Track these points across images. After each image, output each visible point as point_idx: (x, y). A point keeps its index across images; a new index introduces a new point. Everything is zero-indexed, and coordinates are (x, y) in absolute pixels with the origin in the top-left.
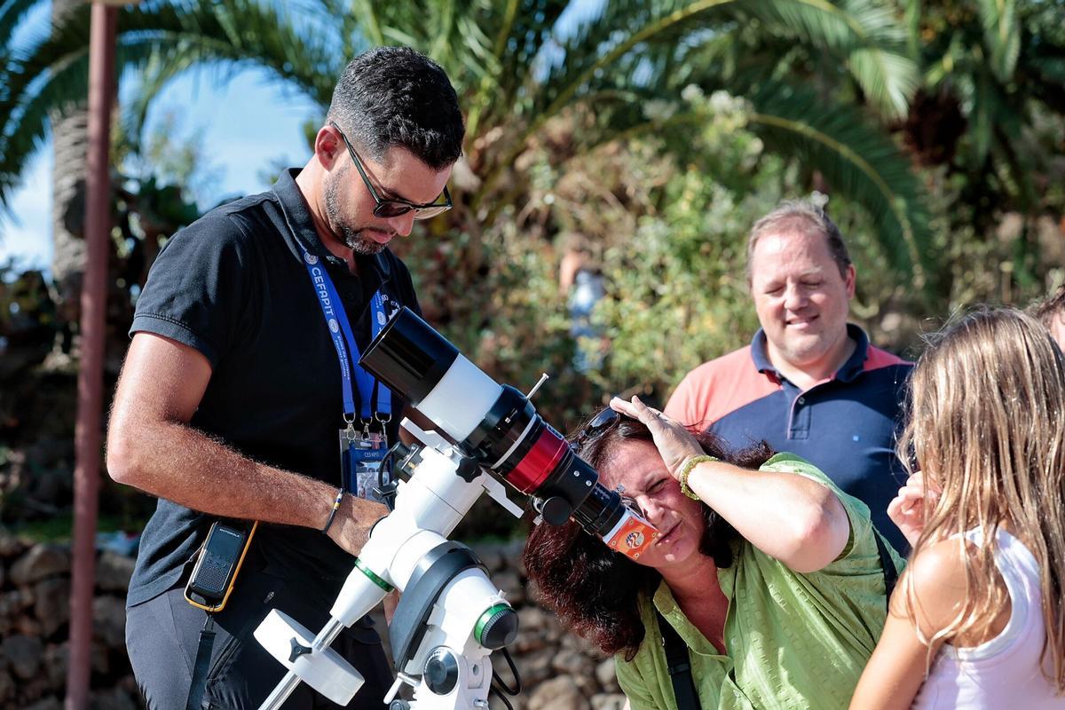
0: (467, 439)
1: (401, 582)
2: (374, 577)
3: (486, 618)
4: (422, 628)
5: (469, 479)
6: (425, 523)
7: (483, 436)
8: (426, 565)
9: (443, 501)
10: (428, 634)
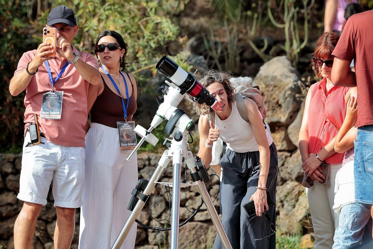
0: (181, 85)
1: (168, 118)
2: (161, 117)
3: (189, 125)
4: (174, 127)
5: (182, 94)
6: (172, 104)
7: (185, 84)
8: (174, 114)
9: (176, 99)
10: (175, 128)
